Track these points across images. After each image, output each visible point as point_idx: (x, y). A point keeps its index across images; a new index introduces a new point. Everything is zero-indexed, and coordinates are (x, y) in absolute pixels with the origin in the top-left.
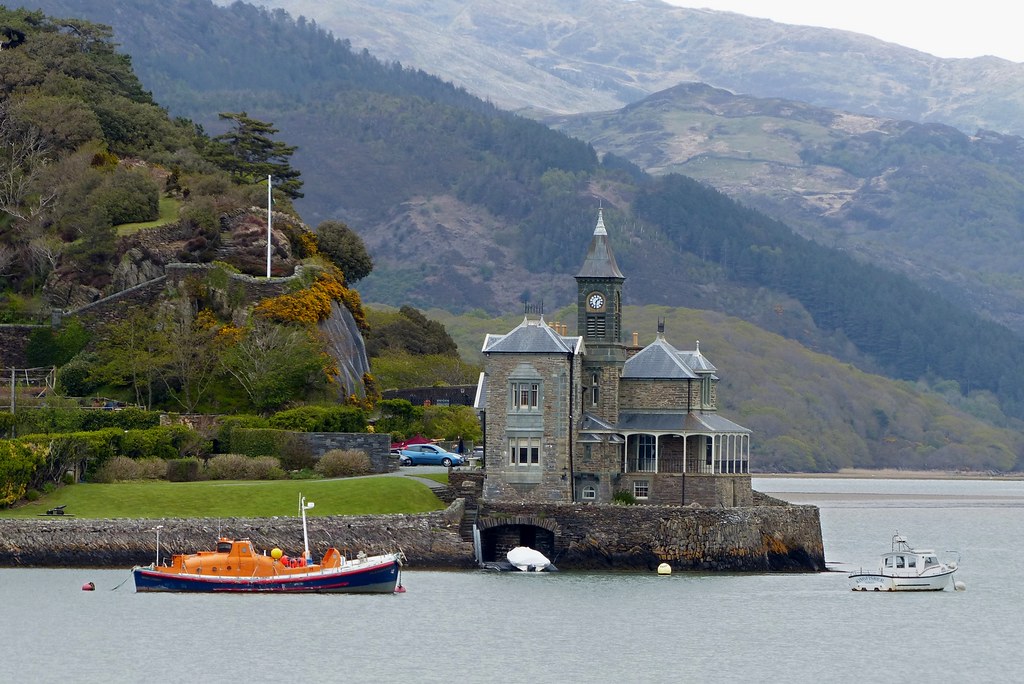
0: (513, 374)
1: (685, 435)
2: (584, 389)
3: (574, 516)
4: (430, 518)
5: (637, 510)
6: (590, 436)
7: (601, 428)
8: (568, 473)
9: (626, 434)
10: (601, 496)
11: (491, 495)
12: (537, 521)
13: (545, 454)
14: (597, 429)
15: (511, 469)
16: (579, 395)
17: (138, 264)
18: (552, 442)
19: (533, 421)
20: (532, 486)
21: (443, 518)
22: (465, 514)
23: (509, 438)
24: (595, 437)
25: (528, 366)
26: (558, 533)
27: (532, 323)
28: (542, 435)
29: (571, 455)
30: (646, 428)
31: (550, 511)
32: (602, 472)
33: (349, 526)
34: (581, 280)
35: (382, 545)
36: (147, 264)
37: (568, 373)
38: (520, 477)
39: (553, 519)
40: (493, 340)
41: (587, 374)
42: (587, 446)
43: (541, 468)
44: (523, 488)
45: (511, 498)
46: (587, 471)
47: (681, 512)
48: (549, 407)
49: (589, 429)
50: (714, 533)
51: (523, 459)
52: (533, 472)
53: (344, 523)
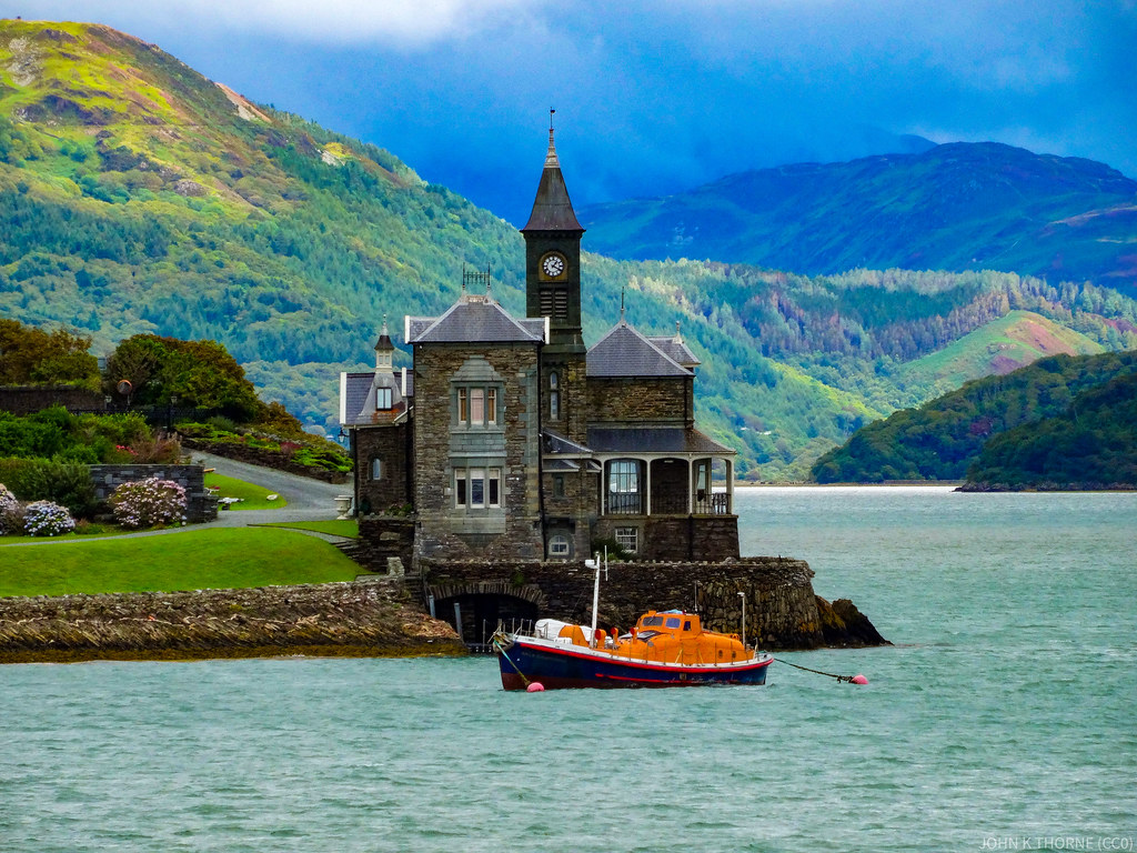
0: (457, 374)
1: (688, 459)
3: (567, 580)
4: (378, 587)
5: (660, 569)
6: (561, 463)
7: (576, 451)
8: (536, 518)
9: (603, 459)
10: (577, 550)
12: (511, 589)
13: (508, 491)
14: (571, 453)
15: (459, 513)
18: (519, 472)
19: (491, 442)
20: (490, 538)
21: (395, 588)
23: (454, 468)
24: (571, 464)
25: (482, 362)
26: (543, 605)
27: (475, 299)
28: (503, 463)
29: (539, 492)
30: (634, 450)
31: (531, 574)
32: (580, 515)
33: (287, 602)
34: (532, 235)
37: (537, 371)
38: (476, 525)
39: (535, 586)
40: (418, 325)
41: (544, 372)
42: (559, 477)
43: (504, 510)
44: (479, 540)
45: (460, 556)
46: (559, 514)
47: (727, 571)
48: (513, 422)
49: (560, 453)
50: (776, 599)
51: (478, 498)
52: (493, 517)
53: (280, 596)
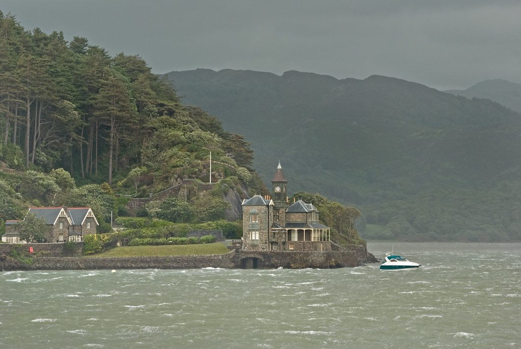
0: (250, 211)
1: (304, 229)
2: (274, 216)
3: (268, 255)
4: (222, 256)
6: (275, 230)
7: (279, 228)
8: (267, 242)
9: (287, 229)
10: (278, 248)
11: (244, 248)
12: (257, 256)
13: (260, 236)
14: (277, 228)
15: (250, 240)
16: (272, 218)
17: (176, 179)
18: (262, 232)
19: (256, 225)
22: (236, 255)
23: (250, 231)
25: (255, 209)
26: (263, 260)
27: (257, 196)
28: (259, 230)
29: (269, 236)
30: (293, 227)
31: (260, 253)
32: (279, 241)
34: (273, 182)
35: (204, 264)
36: (179, 179)
37: (267, 211)
38: (253, 243)
40: (245, 201)
41: (275, 211)
42: (274, 233)
43: (259, 240)
44: (254, 246)
45: (250, 249)
46: (274, 241)
48: (261, 221)
49: (275, 228)
52: (256, 241)
